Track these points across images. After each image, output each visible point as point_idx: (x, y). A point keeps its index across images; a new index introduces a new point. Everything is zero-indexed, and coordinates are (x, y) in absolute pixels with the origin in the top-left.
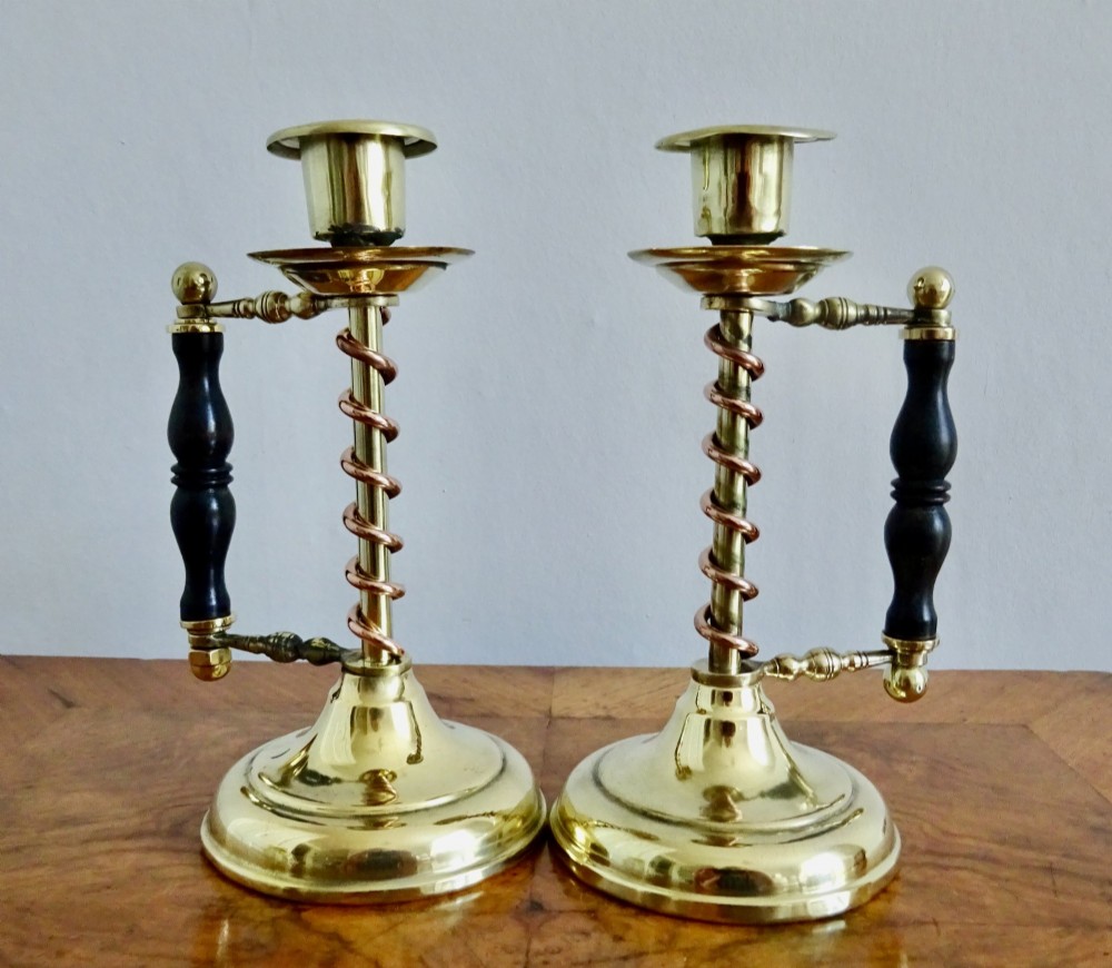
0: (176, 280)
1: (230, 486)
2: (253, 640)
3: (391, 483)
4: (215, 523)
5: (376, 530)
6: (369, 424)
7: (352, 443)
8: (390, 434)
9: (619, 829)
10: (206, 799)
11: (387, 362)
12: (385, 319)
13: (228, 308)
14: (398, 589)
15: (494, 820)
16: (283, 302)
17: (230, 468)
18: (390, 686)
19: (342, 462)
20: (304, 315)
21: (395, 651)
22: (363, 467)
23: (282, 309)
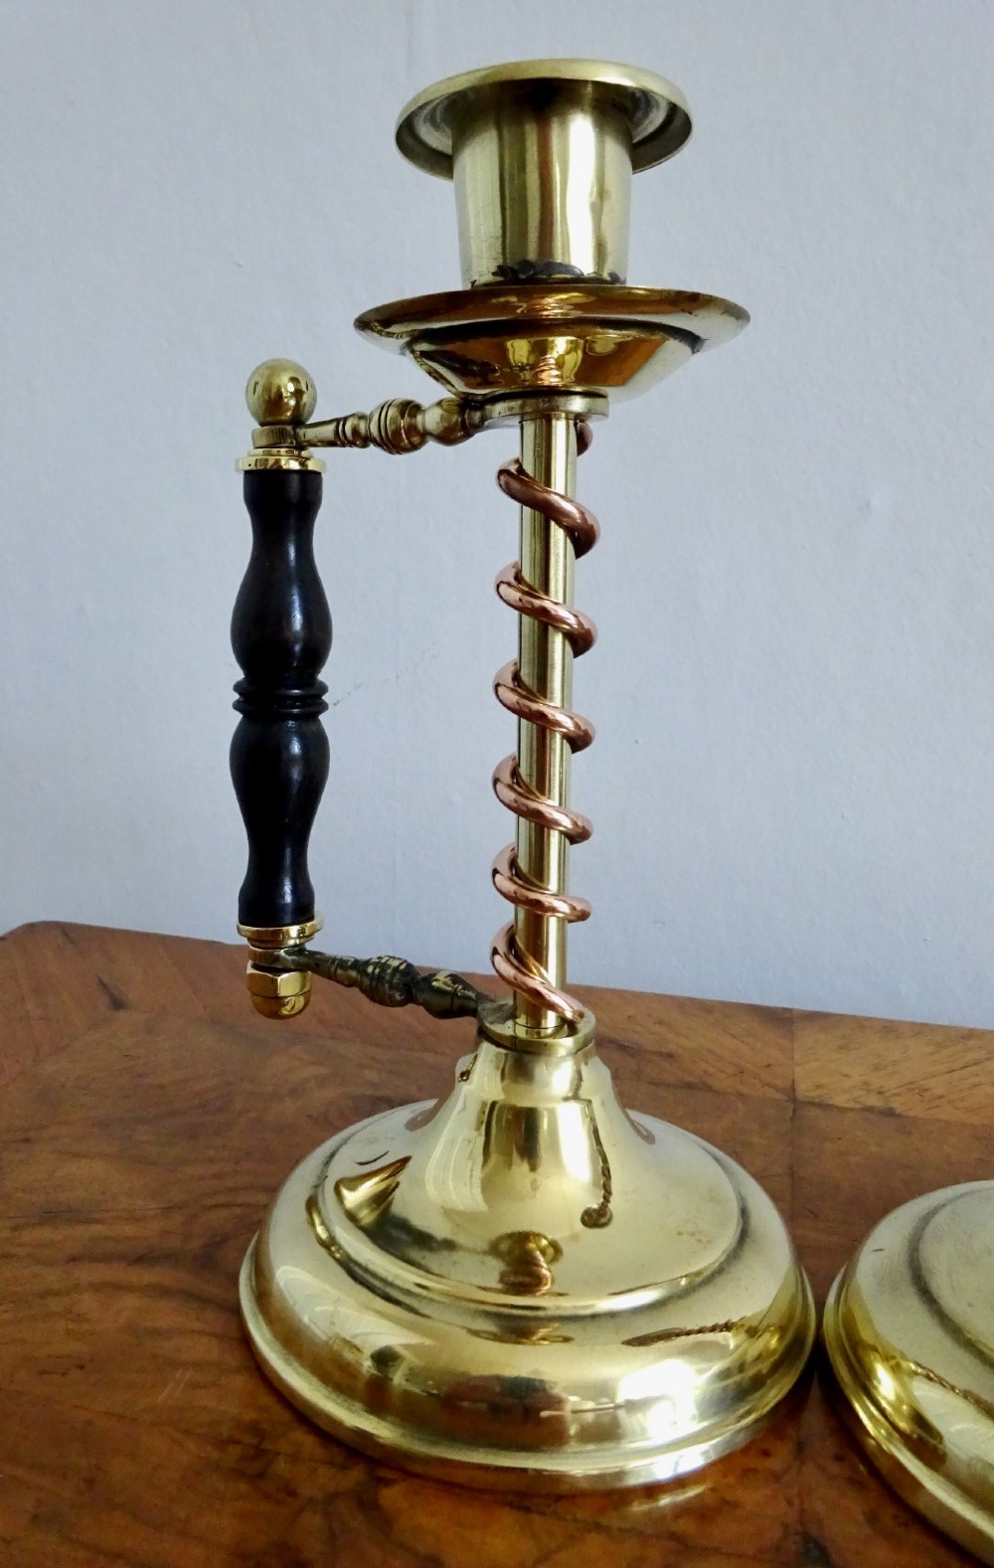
0: (252, 384)
1: (322, 717)
2: (342, 963)
3: (577, 726)
4: (296, 774)
5: (549, 806)
6: (545, 621)
7: (515, 656)
8: (580, 642)
9: (953, 1388)
10: (261, 1198)
11: (582, 513)
12: (582, 442)
13: (328, 431)
14: (579, 907)
15: (730, 1340)
16: (413, 416)
17: (324, 689)
18: (558, 1073)
19: (497, 686)
20: (448, 437)
21: (569, 1015)
22: (531, 695)
23: (412, 429)
